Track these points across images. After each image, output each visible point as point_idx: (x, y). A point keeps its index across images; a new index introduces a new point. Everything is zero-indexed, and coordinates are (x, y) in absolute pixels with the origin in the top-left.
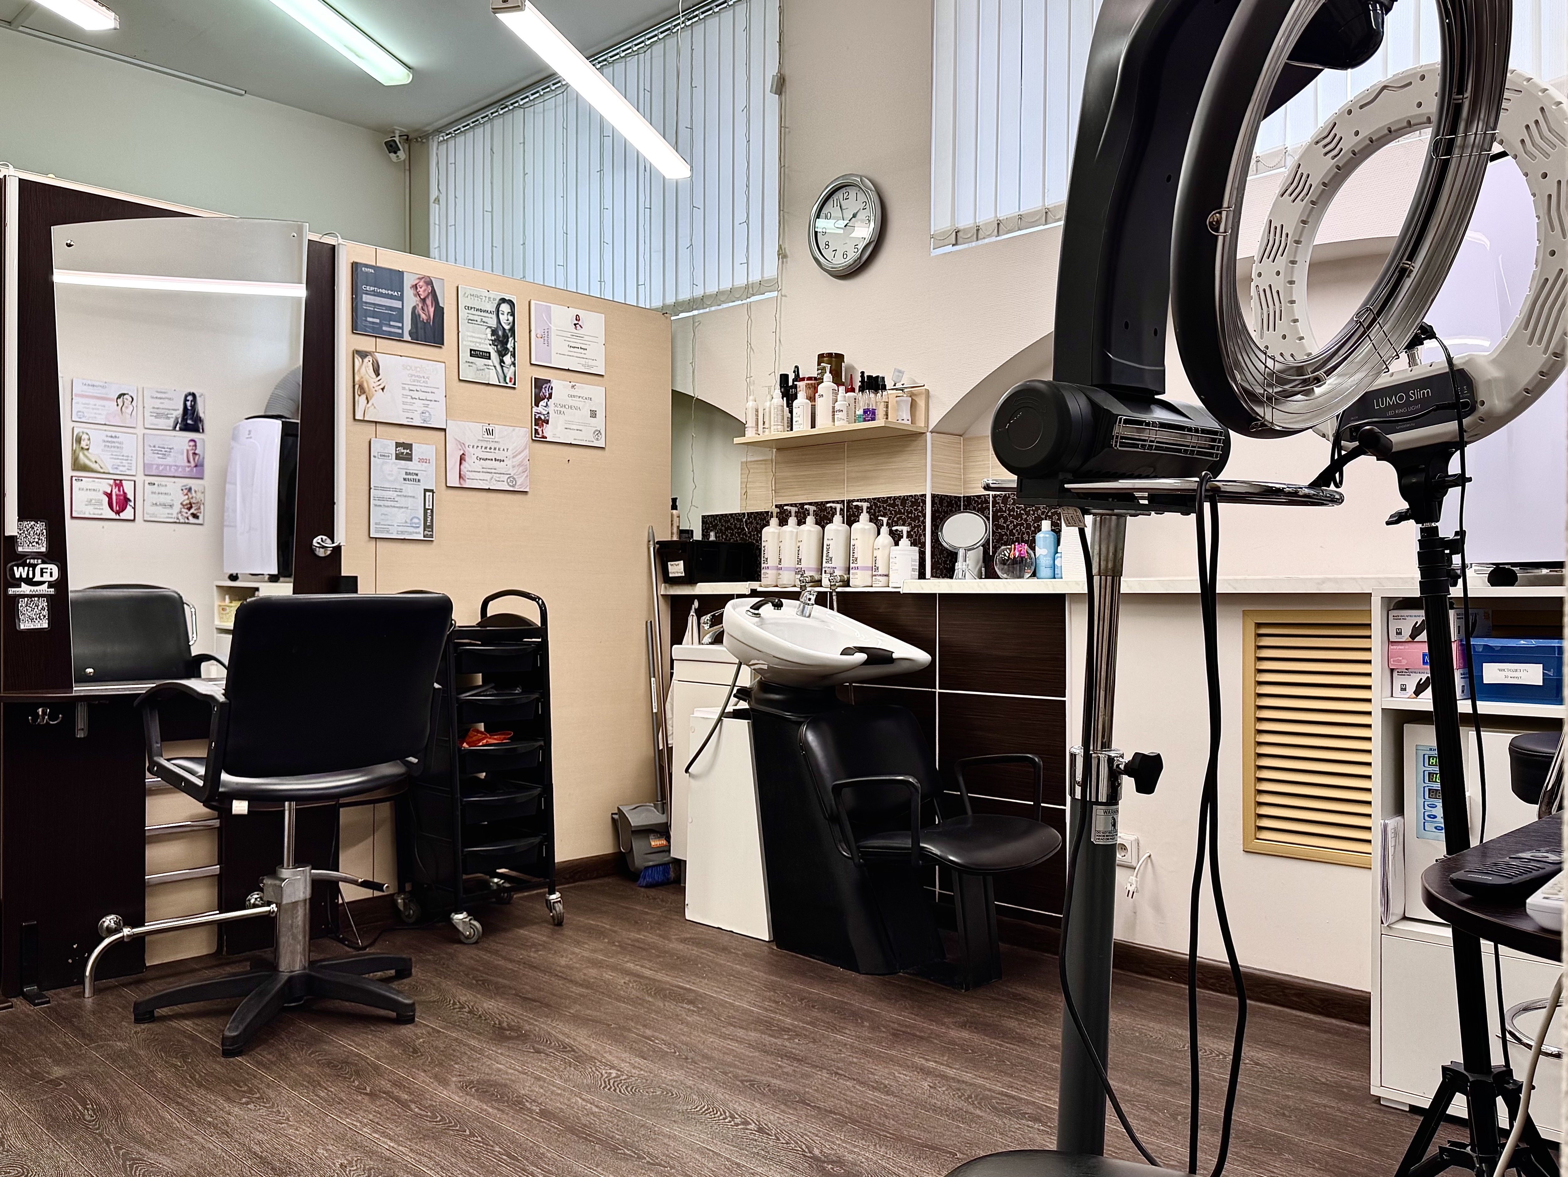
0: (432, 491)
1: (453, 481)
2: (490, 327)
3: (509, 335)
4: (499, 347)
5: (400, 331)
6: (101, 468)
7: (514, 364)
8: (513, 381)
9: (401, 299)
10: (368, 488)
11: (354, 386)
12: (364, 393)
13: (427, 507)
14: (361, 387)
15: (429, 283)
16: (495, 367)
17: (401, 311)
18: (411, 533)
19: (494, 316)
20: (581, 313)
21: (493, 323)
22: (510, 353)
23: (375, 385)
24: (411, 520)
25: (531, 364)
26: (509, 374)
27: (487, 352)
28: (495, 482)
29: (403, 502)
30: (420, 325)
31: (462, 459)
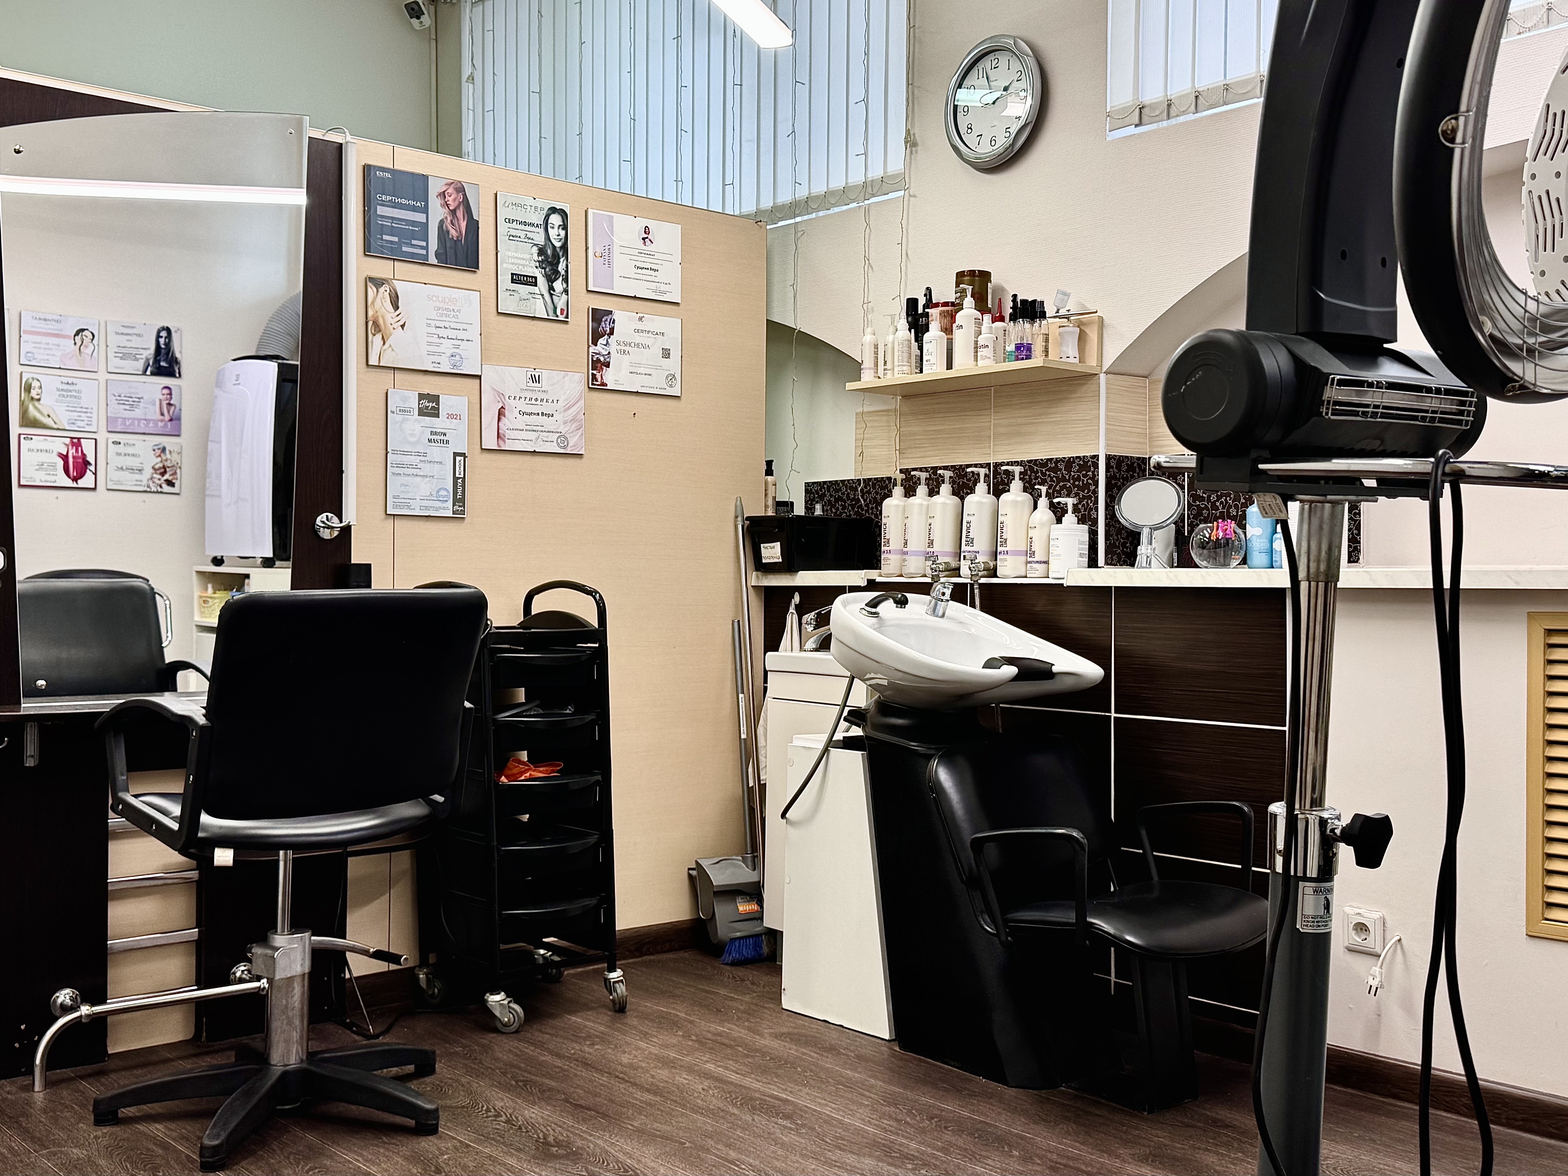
0: (463, 455)
1: (490, 442)
2: (535, 245)
3: (561, 253)
4: (547, 269)
5: (424, 252)
7: (566, 290)
8: (565, 312)
9: (425, 210)
10: (384, 452)
11: (367, 323)
12: (380, 330)
13: (457, 475)
14: (376, 324)
15: (460, 189)
16: (542, 295)
17: (425, 226)
18: (437, 510)
19: (542, 231)
21: (540, 239)
22: (561, 278)
23: (393, 321)
24: (438, 492)
25: (588, 291)
26: (561, 305)
27: (532, 277)
28: (542, 443)
29: (427, 469)
30: (448, 244)
31: (501, 413)
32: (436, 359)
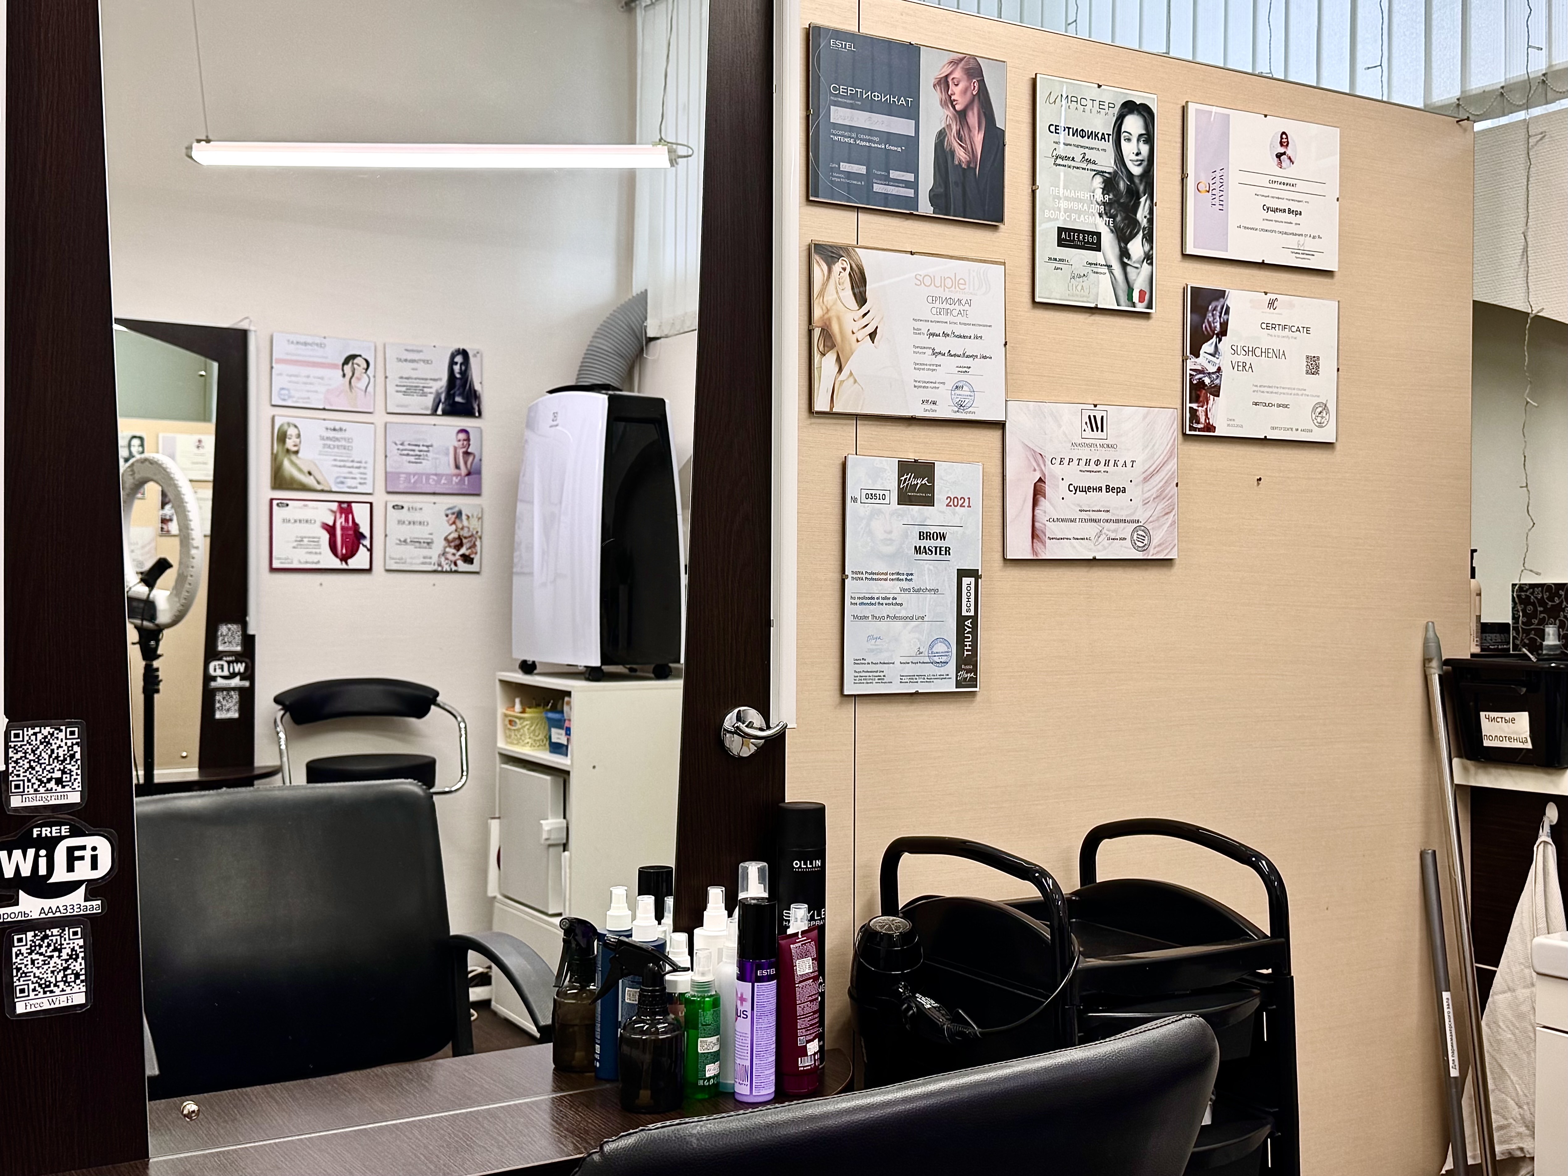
0: (974, 573)
1: (1019, 548)
2: (1099, 173)
3: (1141, 188)
4: (1119, 218)
5: (910, 193)
6: (319, 483)
7: (1148, 258)
8: (1147, 297)
9: (912, 112)
10: (837, 576)
11: (810, 332)
12: (833, 346)
13: (964, 613)
14: (827, 333)
15: (974, 71)
16: (1109, 267)
17: (912, 143)
18: (929, 680)
19: (1109, 146)
20: (1292, 128)
21: (1107, 163)
22: (1141, 234)
23: (855, 326)
24: (931, 646)
25: (1185, 256)
26: (1139, 283)
28: (1106, 542)
29: (912, 604)
30: (952, 178)
31: (1038, 492)
32: (929, 394)
